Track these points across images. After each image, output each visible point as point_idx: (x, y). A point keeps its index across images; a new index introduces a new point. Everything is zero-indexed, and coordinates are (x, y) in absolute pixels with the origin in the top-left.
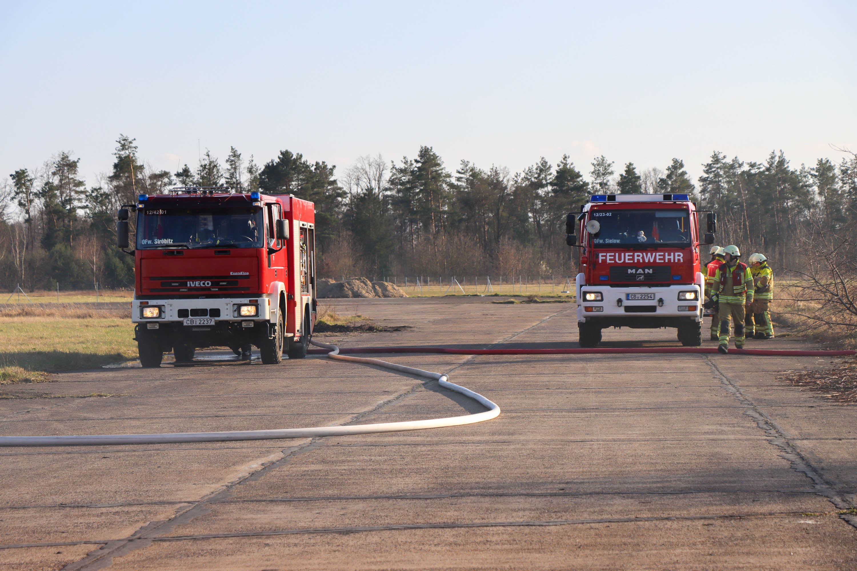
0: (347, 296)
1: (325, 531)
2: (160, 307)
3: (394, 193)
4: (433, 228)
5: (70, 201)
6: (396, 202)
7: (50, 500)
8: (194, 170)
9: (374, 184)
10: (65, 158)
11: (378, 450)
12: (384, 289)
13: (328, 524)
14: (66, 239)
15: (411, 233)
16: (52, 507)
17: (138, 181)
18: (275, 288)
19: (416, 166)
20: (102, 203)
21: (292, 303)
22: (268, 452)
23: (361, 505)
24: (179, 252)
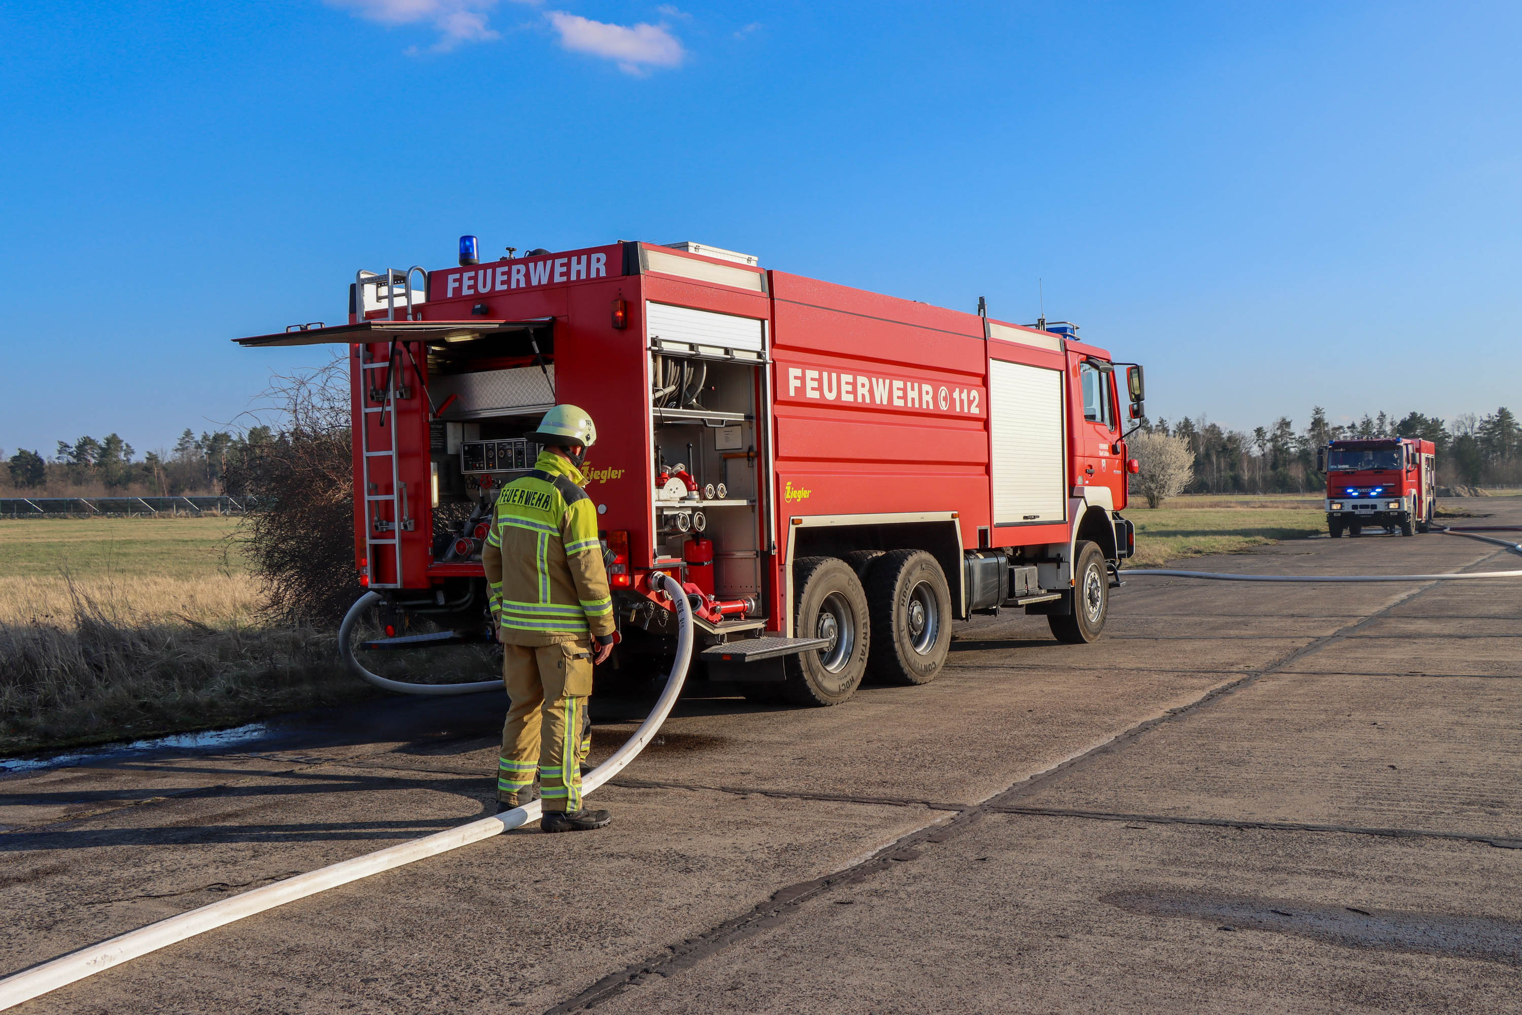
0: (1451, 496)
1: (1450, 636)
2: (1341, 504)
3: (1481, 435)
4: (1507, 455)
5: (1286, 443)
6: (1483, 440)
7: (1285, 612)
8: (1358, 424)
9: (1469, 430)
10: (1284, 420)
11: (1479, 589)
12: (1476, 491)
13: (1452, 632)
14: (1284, 465)
15: (1493, 459)
16: (1287, 616)
17: (1325, 432)
18: (1410, 493)
19: (1496, 419)
20: (1305, 445)
21: (1421, 501)
22: (1411, 588)
23: (1471, 622)
24: (1353, 473)
